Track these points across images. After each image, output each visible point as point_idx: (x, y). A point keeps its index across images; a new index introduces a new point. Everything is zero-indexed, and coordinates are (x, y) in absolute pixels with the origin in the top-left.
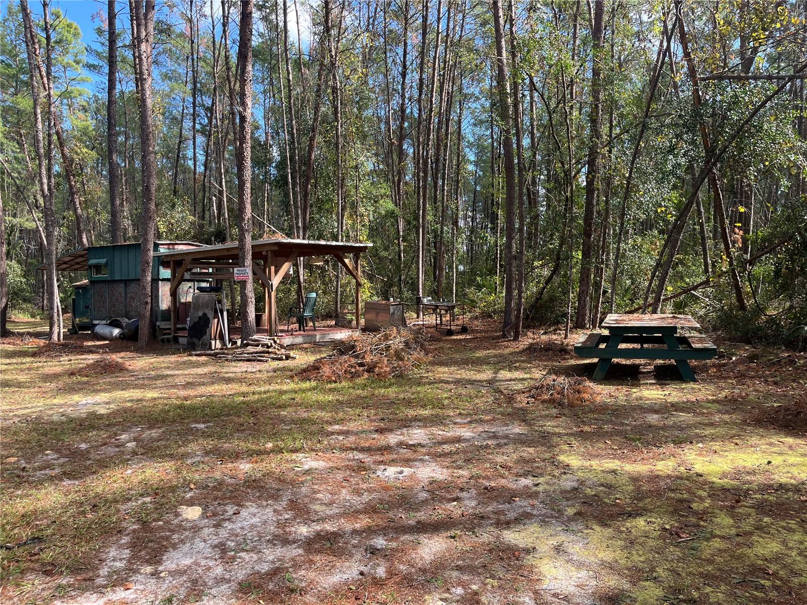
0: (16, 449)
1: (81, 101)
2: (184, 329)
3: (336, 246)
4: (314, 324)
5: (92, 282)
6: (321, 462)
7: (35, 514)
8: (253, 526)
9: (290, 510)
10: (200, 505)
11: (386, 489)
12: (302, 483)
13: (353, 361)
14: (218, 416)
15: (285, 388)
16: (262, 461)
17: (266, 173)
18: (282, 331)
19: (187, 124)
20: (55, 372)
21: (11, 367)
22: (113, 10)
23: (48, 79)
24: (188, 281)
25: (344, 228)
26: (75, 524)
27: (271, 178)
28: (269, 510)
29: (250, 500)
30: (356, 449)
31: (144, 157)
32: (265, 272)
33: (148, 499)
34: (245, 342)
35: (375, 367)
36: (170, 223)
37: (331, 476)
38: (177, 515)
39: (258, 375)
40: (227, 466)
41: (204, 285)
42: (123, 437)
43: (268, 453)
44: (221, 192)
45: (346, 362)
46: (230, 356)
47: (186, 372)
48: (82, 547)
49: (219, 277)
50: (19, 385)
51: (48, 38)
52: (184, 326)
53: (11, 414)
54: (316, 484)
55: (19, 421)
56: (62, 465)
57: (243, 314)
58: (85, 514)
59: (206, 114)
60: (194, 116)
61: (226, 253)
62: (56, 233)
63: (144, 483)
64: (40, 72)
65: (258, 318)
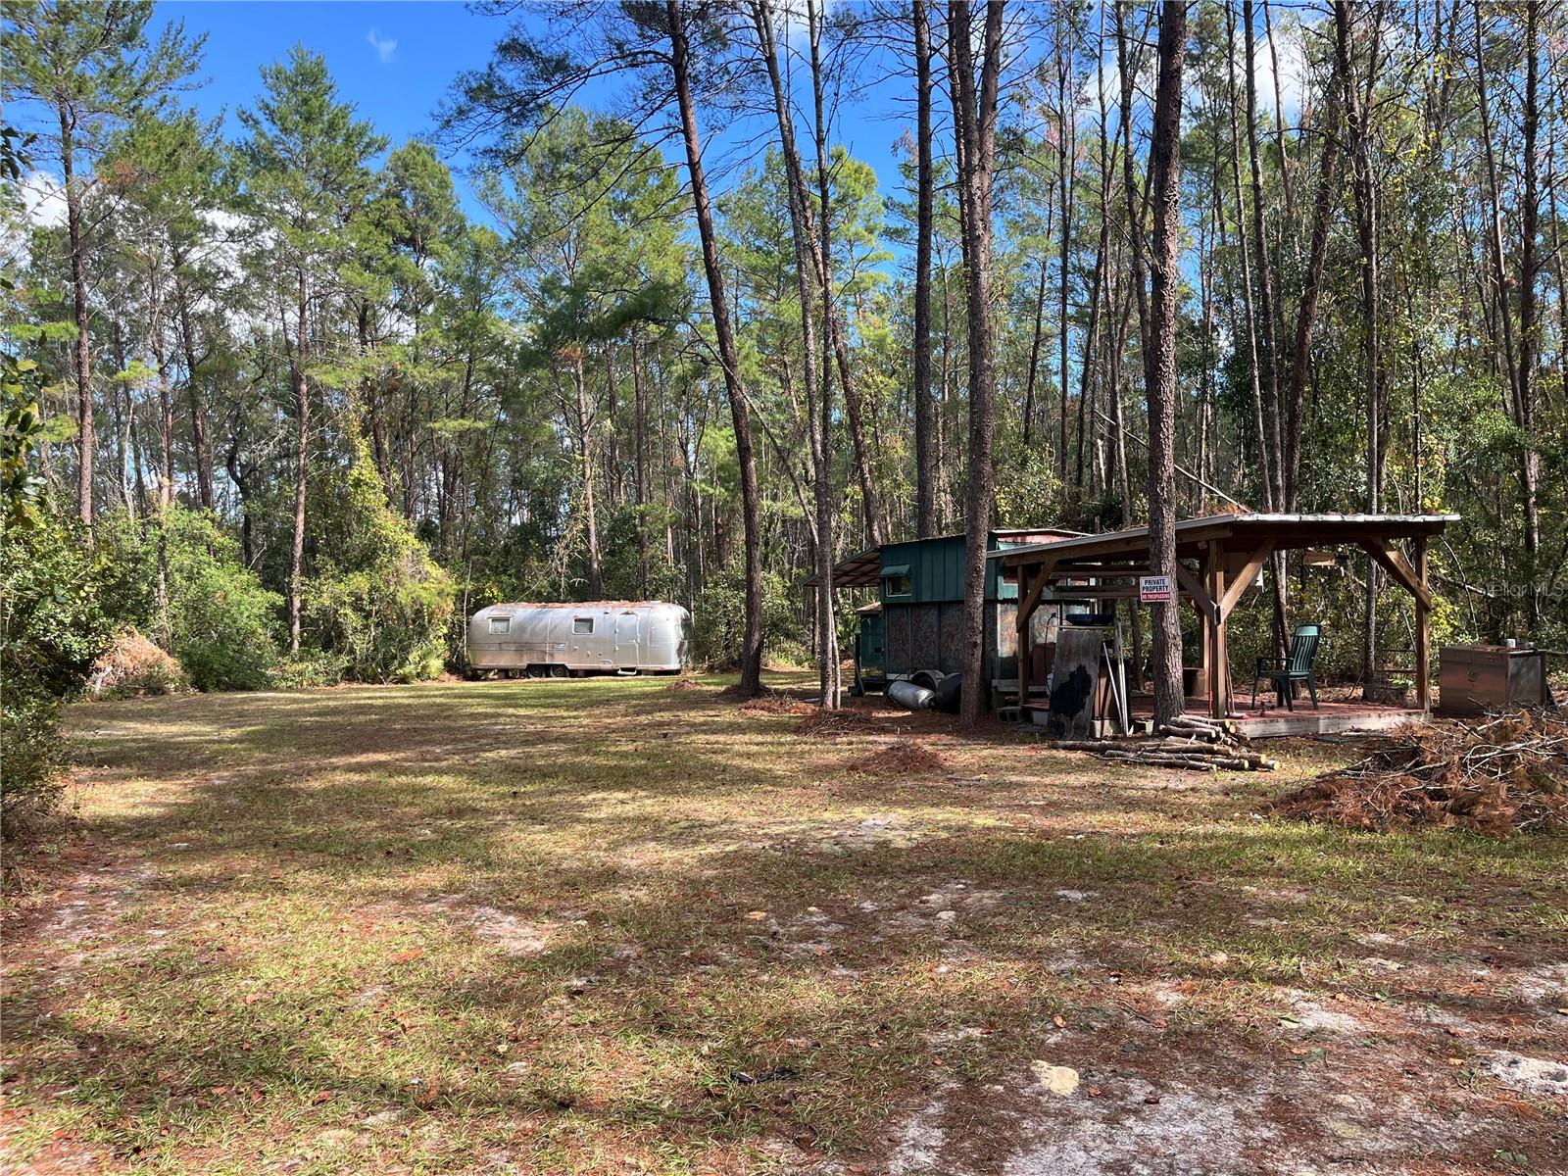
0: (765, 897)
1: (875, 295)
2: (1042, 695)
3: (1366, 523)
4: (1313, 693)
5: (886, 606)
6: (1344, 1016)
7: (788, 1024)
8: (1188, 1141)
9: (1272, 1120)
10: (1075, 1066)
11: (1520, 1113)
12: (1300, 1059)
13: (1416, 785)
14: (1110, 878)
15: (1250, 831)
16: (1204, 991)
17: (1204, 383)
18: (1240, 707)
19: (1051, 309)
20: (826, 762)
21: (764, 749)
22: (927, 127)
23: (825, 265)
24: (1050, 602)
25: (1384, 484)
26: (851, 1056)
27: (1214, 391)
28: (1224, 1110)
29: (1181, 1079)
30: (1433, 998)
31: (973, 378)
32: (1202, 583)
33: (976, 1033)
34: (1162, 727)
35: (1474, 802)
36: (1017, 494)
37: (1372, 1056)
38: (1031, 1078)
39: (1192, 799)
40: (1130, 991)
41: (1078, 610)
42: (933, 897)
43: (1219, 975)
44: (1114, 429)
45: (1397, 785)
46: (1132, 755)
47: (1047, 781)
48: (861, 1105)
49: (1108, 595)
50: (775, 781)
51: (825, 197)
52: (1041, 689)
53: (760, 832)
54: (1335, 1069)
55: (771, 846)
56: (833, 938)
57: (1159, 671)
58: (867, 1038)
59: (1086, 284)
60: (1065, 291)
61: (1124, 548)
62: (833, 524)
63: (969, 997)
64: (814, 255)
65: (1189, 679)
